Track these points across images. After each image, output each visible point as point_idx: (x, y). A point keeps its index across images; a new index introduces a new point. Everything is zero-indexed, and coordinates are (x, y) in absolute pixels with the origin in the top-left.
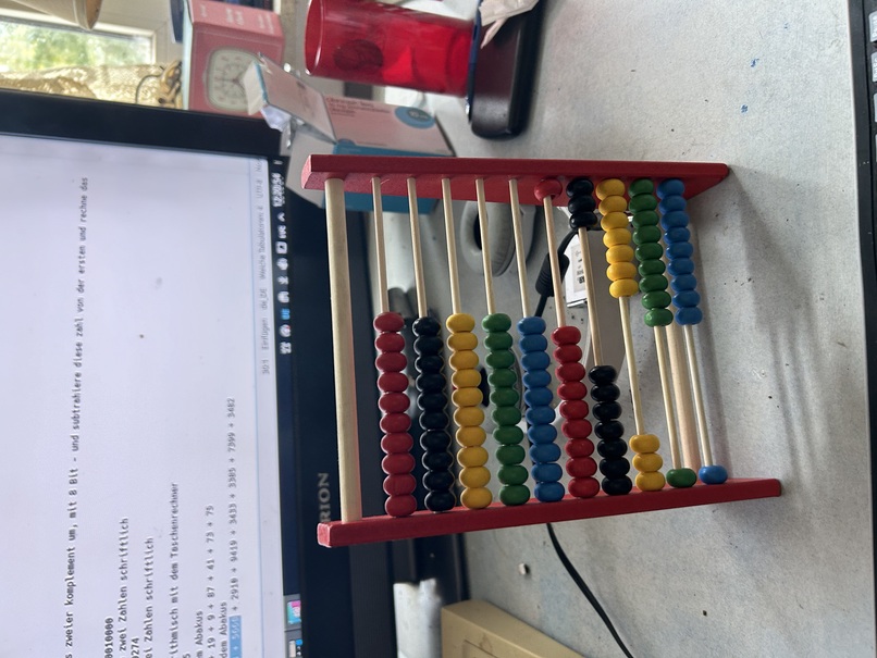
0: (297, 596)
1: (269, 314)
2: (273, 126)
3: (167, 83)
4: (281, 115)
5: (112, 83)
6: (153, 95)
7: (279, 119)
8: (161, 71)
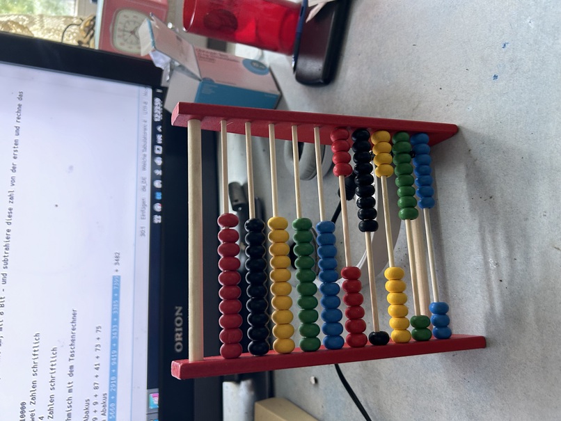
0: (157, 390)
1: (147, 195)
2: (158, 65)
3: (84, 30)
4: (164, 59)
5: (46, 27)
6: (74, 38)
7: (162, 61)
8: (81, 21)
